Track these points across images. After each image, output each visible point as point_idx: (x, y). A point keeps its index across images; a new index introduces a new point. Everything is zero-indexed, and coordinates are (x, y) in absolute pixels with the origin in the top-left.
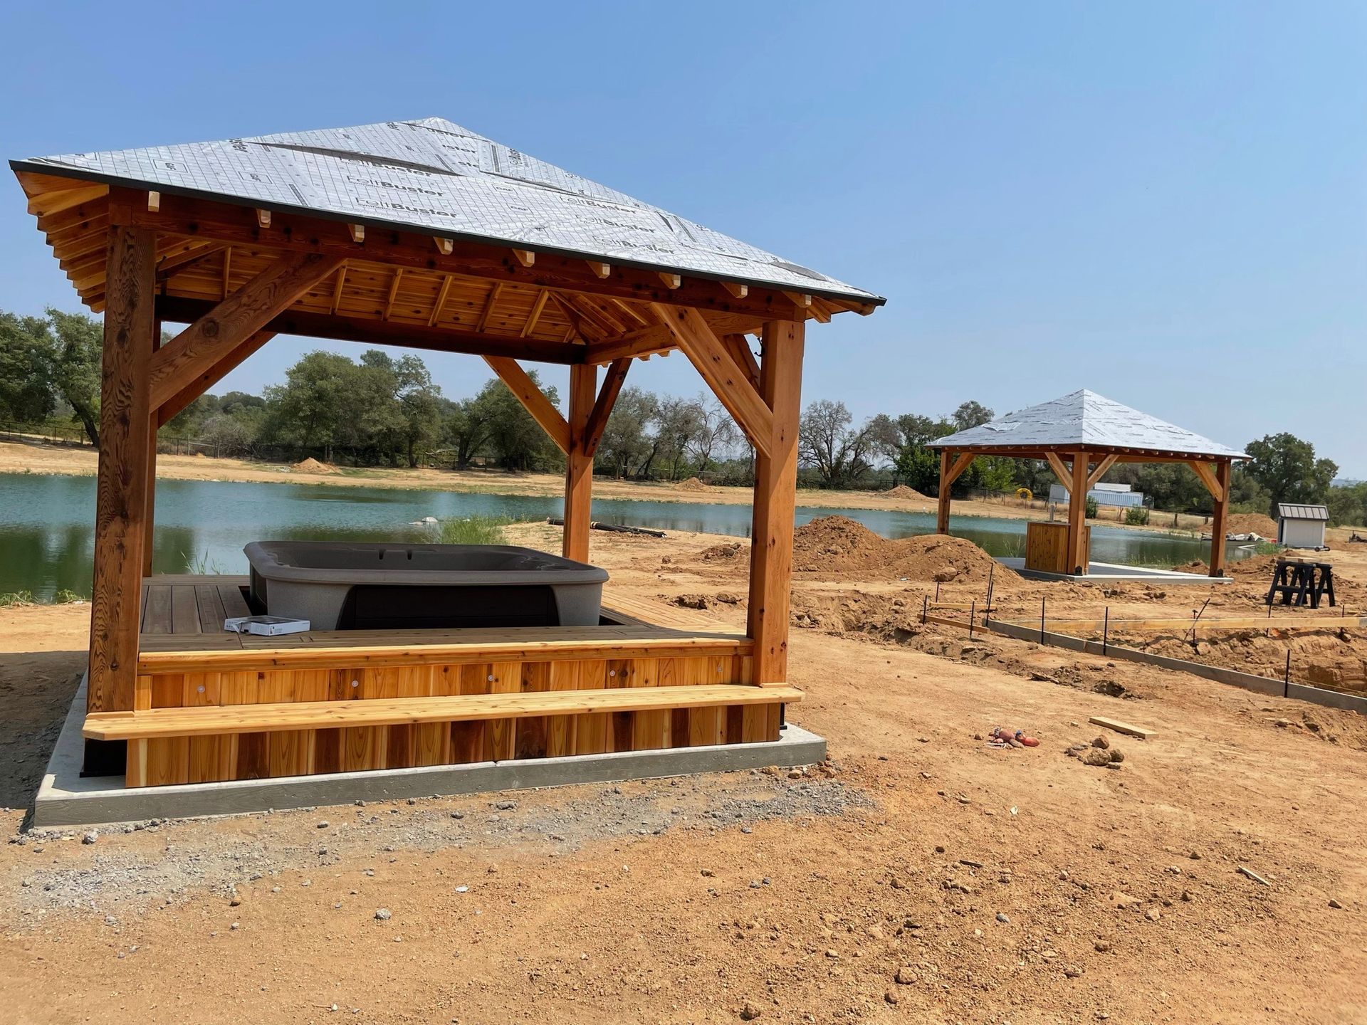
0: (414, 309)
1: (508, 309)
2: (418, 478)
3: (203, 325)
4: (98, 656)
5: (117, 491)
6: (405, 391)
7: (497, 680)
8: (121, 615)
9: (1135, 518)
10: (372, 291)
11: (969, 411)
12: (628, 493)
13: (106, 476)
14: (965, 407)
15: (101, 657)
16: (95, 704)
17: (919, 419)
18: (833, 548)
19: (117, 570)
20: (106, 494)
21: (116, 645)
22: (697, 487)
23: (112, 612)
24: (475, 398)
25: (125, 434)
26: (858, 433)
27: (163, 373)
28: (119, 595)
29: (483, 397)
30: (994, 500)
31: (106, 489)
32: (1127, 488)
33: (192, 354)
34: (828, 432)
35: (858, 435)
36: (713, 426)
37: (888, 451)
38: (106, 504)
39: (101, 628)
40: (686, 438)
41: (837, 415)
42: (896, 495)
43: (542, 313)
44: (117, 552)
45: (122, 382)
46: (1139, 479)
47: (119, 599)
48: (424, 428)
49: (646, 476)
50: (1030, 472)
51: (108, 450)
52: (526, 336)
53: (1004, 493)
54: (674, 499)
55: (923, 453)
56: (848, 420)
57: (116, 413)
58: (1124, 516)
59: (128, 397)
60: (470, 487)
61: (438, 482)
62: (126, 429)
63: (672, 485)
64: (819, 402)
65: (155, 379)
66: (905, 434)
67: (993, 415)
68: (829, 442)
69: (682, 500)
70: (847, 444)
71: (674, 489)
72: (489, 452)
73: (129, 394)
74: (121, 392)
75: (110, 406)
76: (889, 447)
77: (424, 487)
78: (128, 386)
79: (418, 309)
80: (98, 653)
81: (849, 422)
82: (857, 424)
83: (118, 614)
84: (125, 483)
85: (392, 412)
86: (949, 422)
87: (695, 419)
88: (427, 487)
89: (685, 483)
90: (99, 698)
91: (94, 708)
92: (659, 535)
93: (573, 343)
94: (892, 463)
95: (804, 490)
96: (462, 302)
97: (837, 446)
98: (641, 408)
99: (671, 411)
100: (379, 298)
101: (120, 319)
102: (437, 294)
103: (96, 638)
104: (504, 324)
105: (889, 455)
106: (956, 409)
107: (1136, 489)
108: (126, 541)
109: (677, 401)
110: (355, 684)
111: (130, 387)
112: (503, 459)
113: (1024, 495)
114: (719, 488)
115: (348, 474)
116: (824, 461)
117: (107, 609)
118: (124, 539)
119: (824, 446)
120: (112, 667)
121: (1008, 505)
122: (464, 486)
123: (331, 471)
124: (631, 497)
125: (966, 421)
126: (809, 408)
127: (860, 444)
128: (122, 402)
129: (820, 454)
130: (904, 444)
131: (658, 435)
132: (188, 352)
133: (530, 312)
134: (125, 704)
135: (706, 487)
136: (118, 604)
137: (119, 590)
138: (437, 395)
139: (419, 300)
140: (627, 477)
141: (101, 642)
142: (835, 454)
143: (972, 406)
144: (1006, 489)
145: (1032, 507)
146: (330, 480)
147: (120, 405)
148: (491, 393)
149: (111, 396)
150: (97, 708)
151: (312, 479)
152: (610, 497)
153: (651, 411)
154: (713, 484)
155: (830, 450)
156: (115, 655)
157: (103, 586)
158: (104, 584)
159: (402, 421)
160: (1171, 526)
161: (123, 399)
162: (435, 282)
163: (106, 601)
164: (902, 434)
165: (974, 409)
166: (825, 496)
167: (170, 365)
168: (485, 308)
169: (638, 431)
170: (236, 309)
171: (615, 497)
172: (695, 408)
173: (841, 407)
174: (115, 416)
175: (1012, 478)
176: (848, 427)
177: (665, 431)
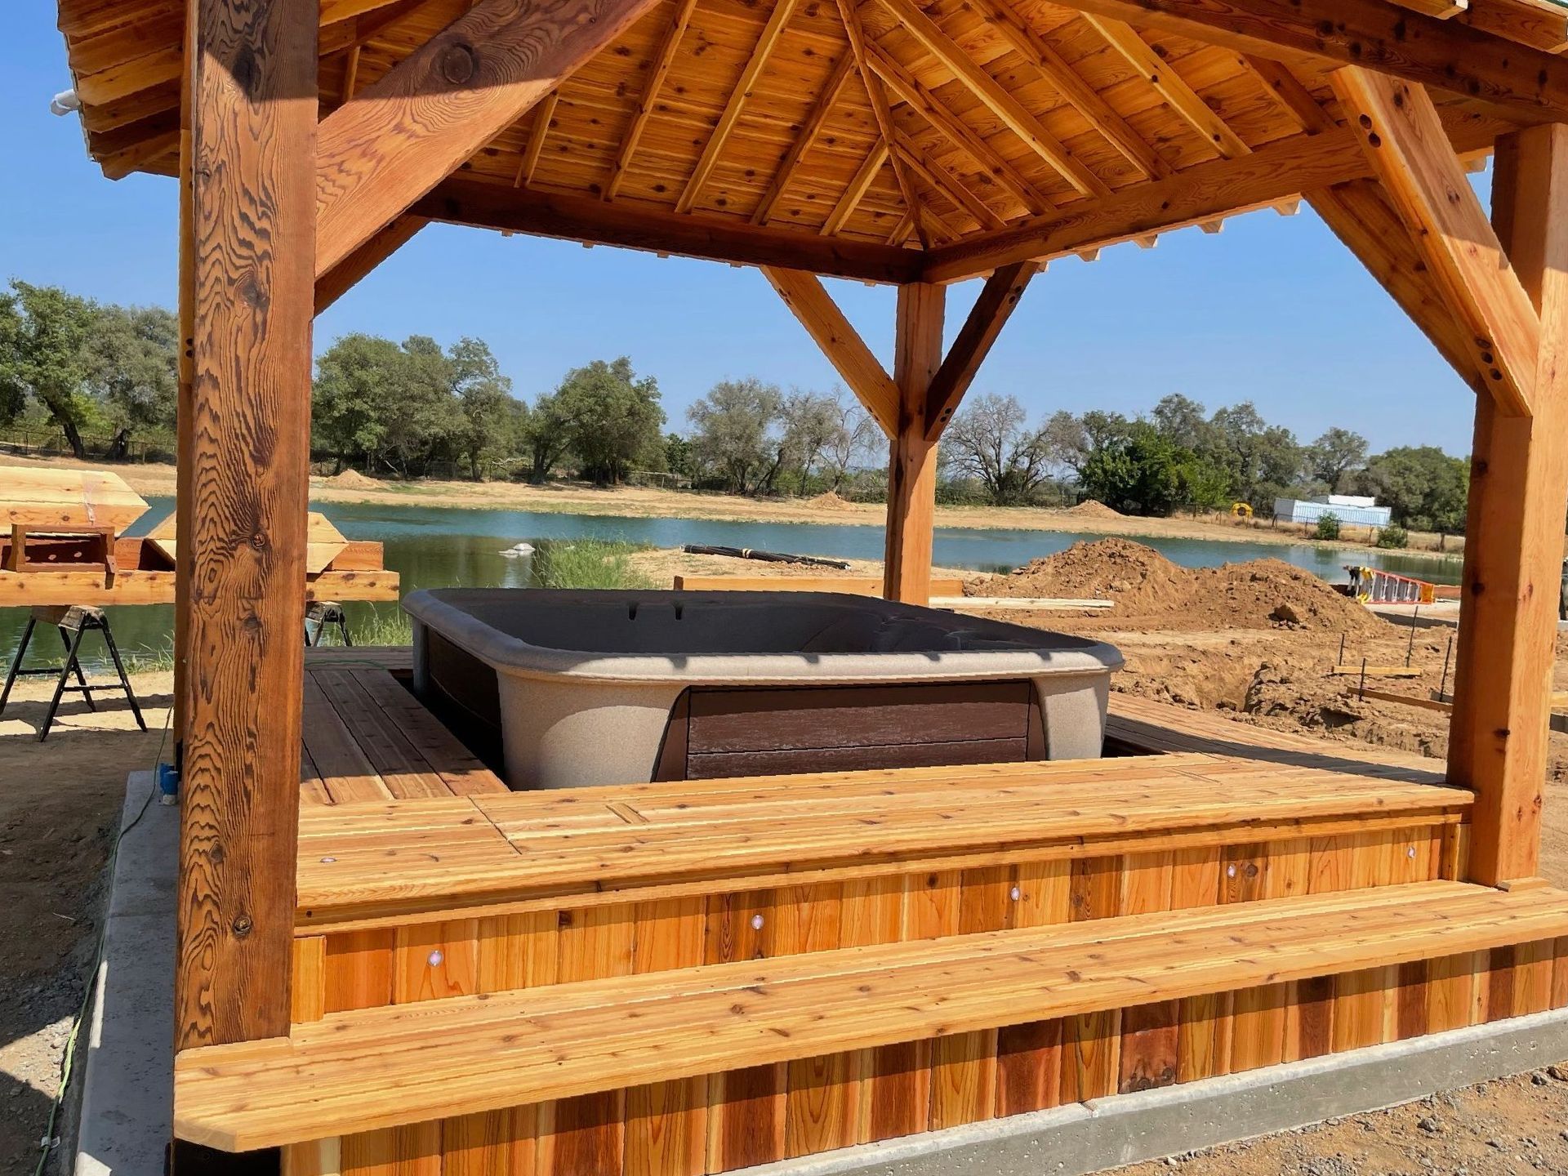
0: (655, 183)
1: (809, 183)
2: (484, 494)
3: (443, 55)
4: (200, 905)
5: (240, 480)
6: (466, 384)
7: (1026, 898)
8: (256, 797)
9: (1386, 539)
10: (591, 146)
11: (1173, 406)
12: (750, 512)
13: (212, 441)
14: (1167, 401)
15: (208, 906)
16: (194, 1026)
17: (1111, 417)
18: (1116, 583)
19: (245, 685)
20: (212, 487)
21: (246, 873)
22: (835, 504)
23: (233, 794)
24: (555, 392)
25: (260, 330)
26: (1034, 434)
27: (348, 174)
28: (250, 747)
29: (563, 392)
30: (1205, 518)
31: (213, 474)
32: (1371, 501)
33: (418, 128)
34: (996, 434)
35: (1033, 438)
36: (851, 426)
37: (1070, 458)
38: (212, 514)
39: (208, 833)
40: (818, 442)
41: (1007, 413)
42: (1083, 512)
43: (867, 195)
44: (243, 637)
45: (246, 192)
46: (1384, 490)
47: (249, 757)
48: (491, 431)
49: (769, 489)
50: (1248, 483)
51: (215, 372)
52: (831, 234)
53: (1218, 509)
54: (809, 520)
55: (1114, 459)
56: (1021, 419)
57: (235, 275)
58: (1374, 539)
59: (263, 234)
60: (552, 505)
61: (511, 498)
62: (259, 318)
63: (803, 502)
64: (985, 396)
65: (330, 188)
66: (1092, 435)
67: (1203, 410)
68: (998, 445)
69: (819, 520)
70: (1021, 449)
71: (805, 507)
72: (571, 462)
73: (264, 224)
74: (244, 217)
75: (217, 255)
76: (1071, 452)
77: (494, 506)
78: (263, 204)
79: (662, 182)
80: (201, 898)
81: (1022, 420)
82: (1033, 424)
83: (248, 794)
84: (261, 460)
85: (451, 411)
86: (1147, 421)
87: (830, 418)
88: (499, 506)
89: (818, 499)
90: (205, 1010)
91: (194, 1037)
92: (842, 566)
93: (905, 247)
94: (1075, 472)
95: (967, 507)
96: (738, 171)
97: (1007, 451)
98: (762, 406)
99: (799, 409)
100: (603, 160)
101: (241, 20)
102: (699, 154)
103: (196, 859)
104: (795, 213)
105: (1070, 462)
106: (1157, 403)
107: (1381, 503)
108: (266, 611)
109: (807, 394)
110: (757, 923)
111: (268, 207)
112: (588, 469)
113: (1242, 511)
114: (862, 506)
115: (397, 490)
116: (990, 470)
117: (222, 783)
118: (260, 605)
119: (991, 452)
120: (236, 928)
121: (1223, 524)
122: (544, 504)
123: (375, 486)
124: (755, 517)
125: (1167, 418)
126: (972, 404)
127: (1034, 450)
128: (249, 245)
129: (987, 463)
130: (1090, 449)
131: (784, 438)
132: (408, 121)
133: (844, 190)
134: (270, 1020)
135: (845, 504)
136: (249, 769)
137: (251, 734)
138: (505, 389)
139: (667, 164)
140: (743, 492)
141: (208, 868)
142: (1004, 461)
143: (1176, 399)
144: (1221, 503)
145: (1256, 526)
146: (376, 498)
147: (245, 252)
148: (574, 386)
149: (219, 229)
150: (202, 1035)
151: (354, 497)
152: (728, 518)
153: (775, 408)
154: (853, 500)
155: (998, 455)
156: (241, 898)
157: (211, 725)
158: (211, 719)
159: (461, 423)
160: (1435, 550)
161: (250, 236)
162: (700, 130)
163: (219, 765)
164: (1088, 436)
165: (1180, 403)
166: (994, 515)
167: (364, 154)
168: (774, 182)
169: (757, 433)
170: (520, 17)
171: (735, 517)
172: (830, 404)
173: (1012, 401)
174: (231, 282)
175: (1228, 489)
176: (1021, 427)
177: (792, 434)
